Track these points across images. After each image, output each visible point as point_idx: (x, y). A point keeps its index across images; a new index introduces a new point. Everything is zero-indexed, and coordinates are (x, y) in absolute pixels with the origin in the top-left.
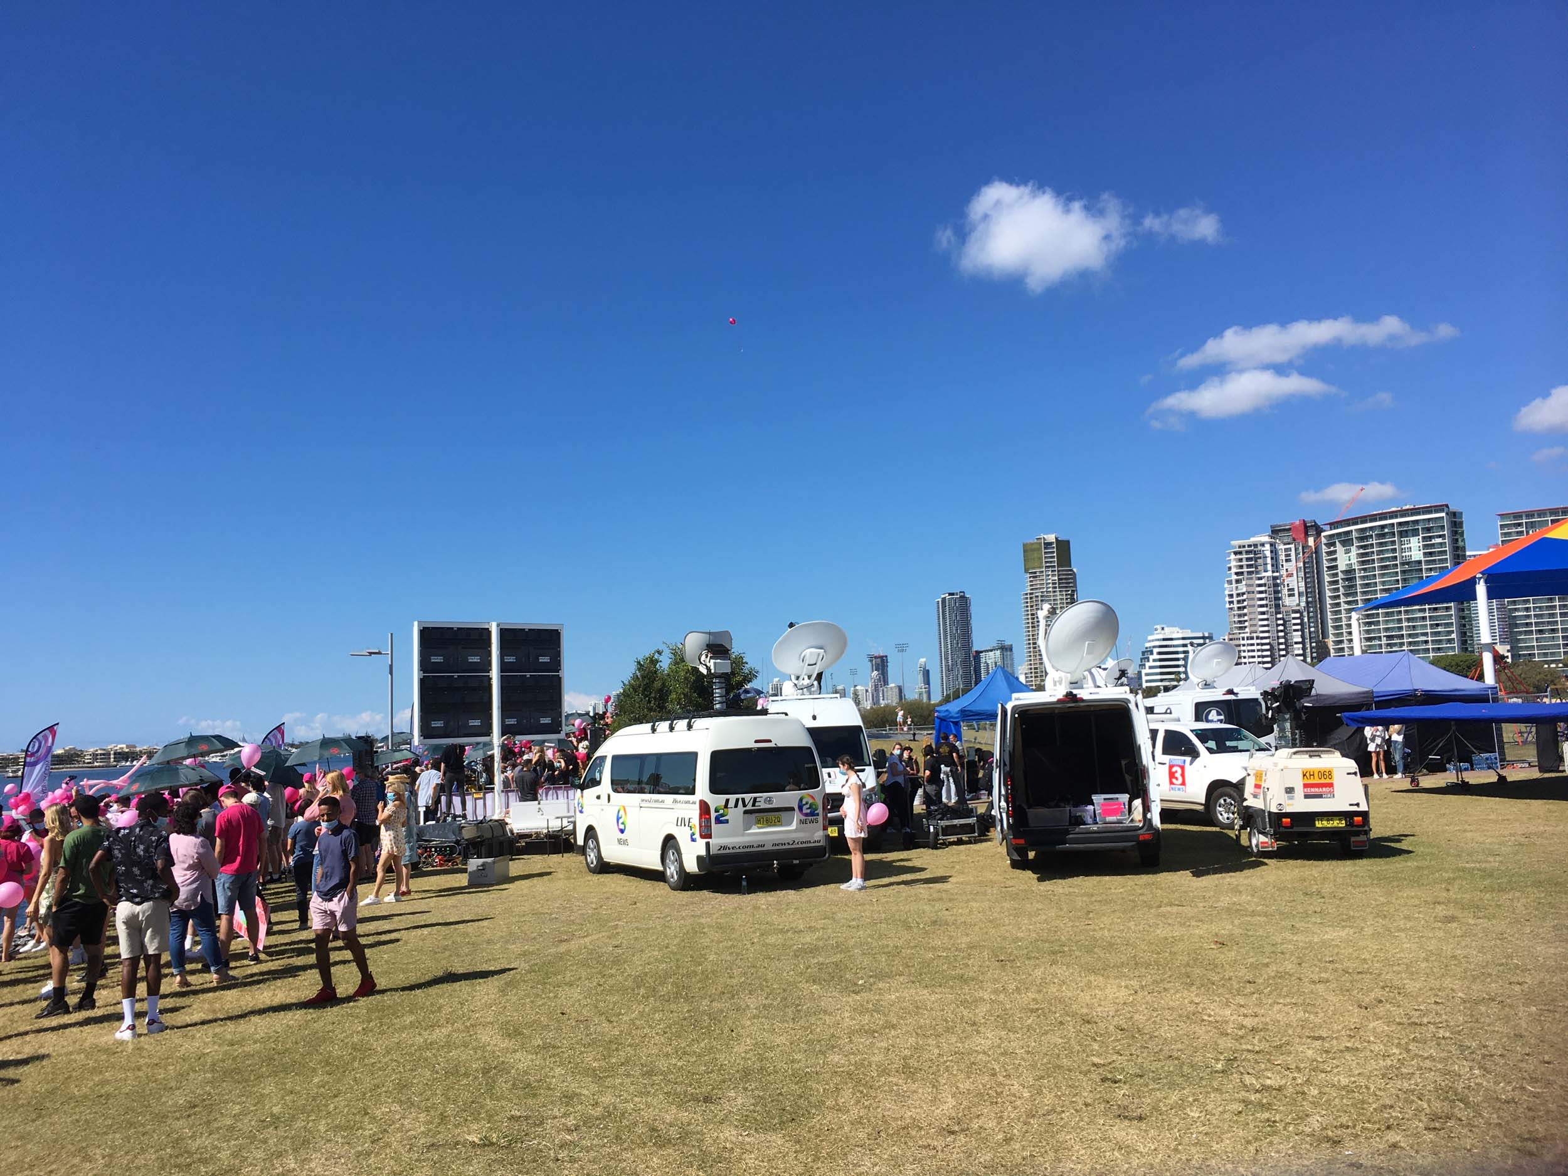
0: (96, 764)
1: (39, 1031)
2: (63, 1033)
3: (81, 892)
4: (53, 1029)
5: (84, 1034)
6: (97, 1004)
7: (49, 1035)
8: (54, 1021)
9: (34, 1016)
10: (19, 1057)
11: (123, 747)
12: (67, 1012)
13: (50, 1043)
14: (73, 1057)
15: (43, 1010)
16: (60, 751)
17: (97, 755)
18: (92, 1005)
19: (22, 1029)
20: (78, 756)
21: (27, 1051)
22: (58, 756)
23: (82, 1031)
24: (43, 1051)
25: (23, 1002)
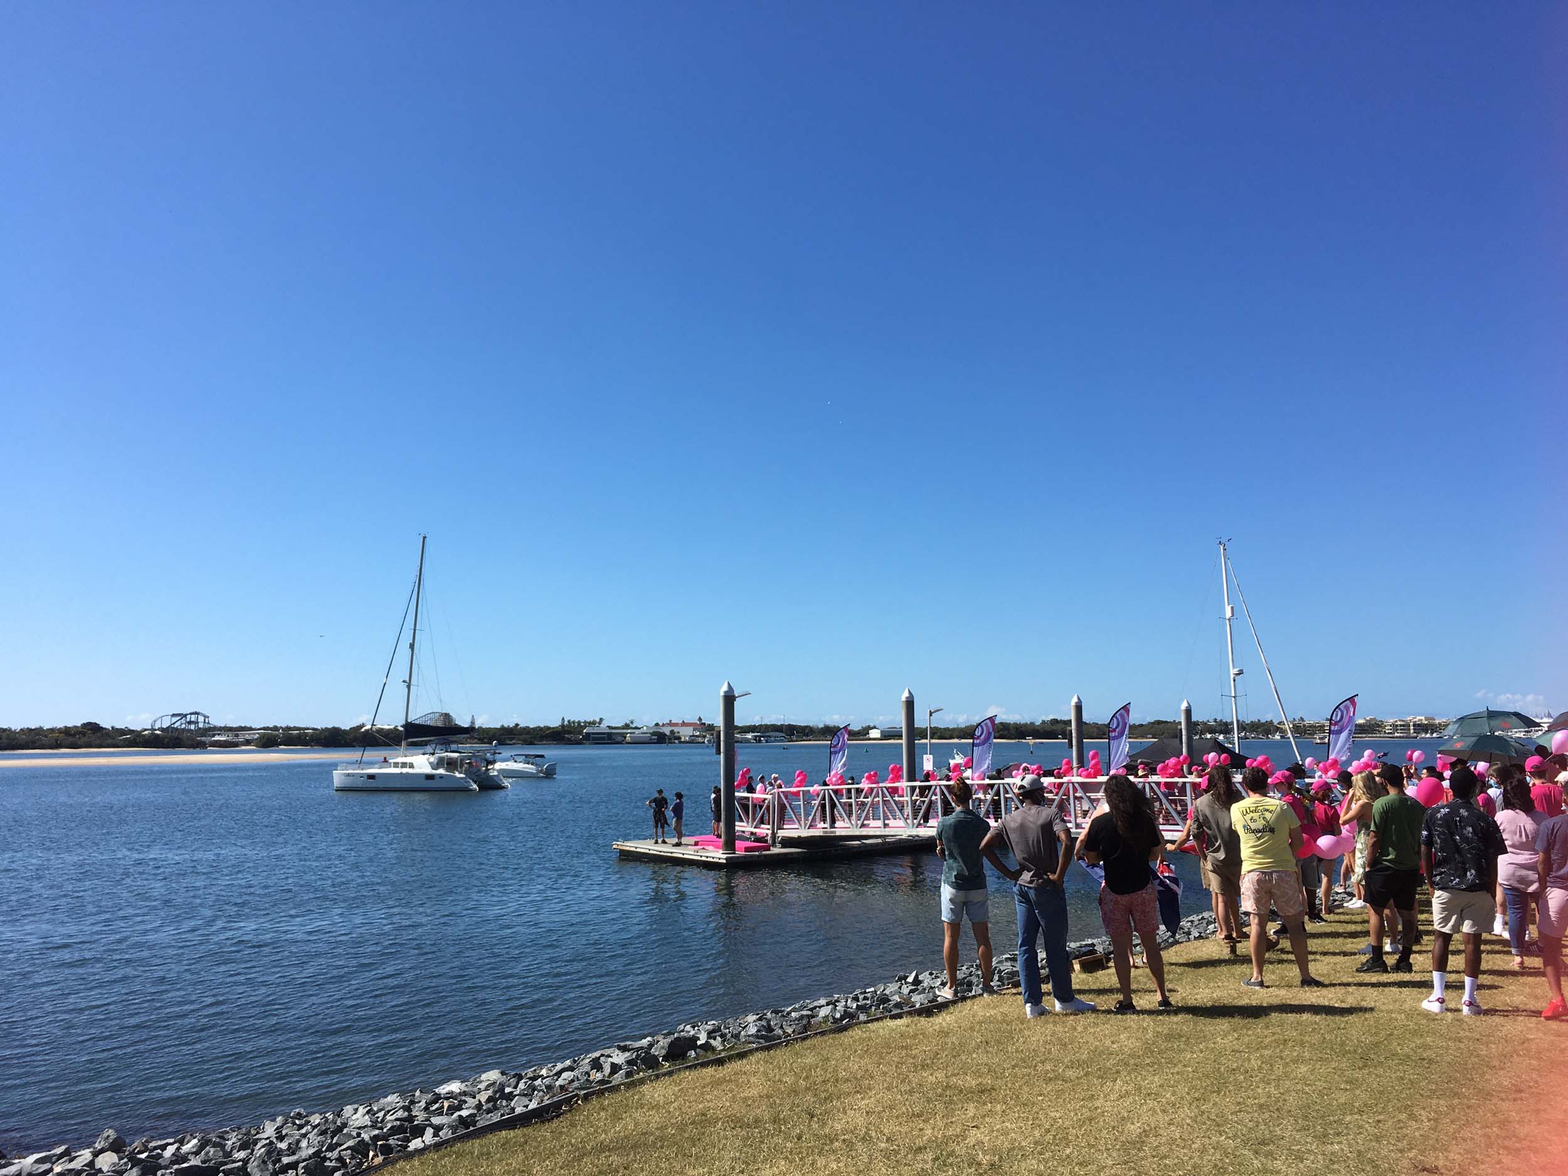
0: (1396, 734)
1: (1360, 985)
2: (1383, 991)
3: (1390, 857)
4: (1373, 985)
5: (1403, 996)
6: (1414, 969)
7: (1370, 990)
8: (1374, 978)
9: (1354, 969)
10: (1344, 1005)
11: (1421, 719)
12: (1385, 971)
13: (1370, 997)
14: (1394, 1015)
15: (1363, 964)
16: (1361, 721)
17: (1397, 726)
18: (1409, 968)
19: (1345, 980)
20: (1379, 726)
21: (1351, 1001)
22: (1360, 725)
23: (1400, 992)
24: (1364, 1004)
25: (1345, 954)
